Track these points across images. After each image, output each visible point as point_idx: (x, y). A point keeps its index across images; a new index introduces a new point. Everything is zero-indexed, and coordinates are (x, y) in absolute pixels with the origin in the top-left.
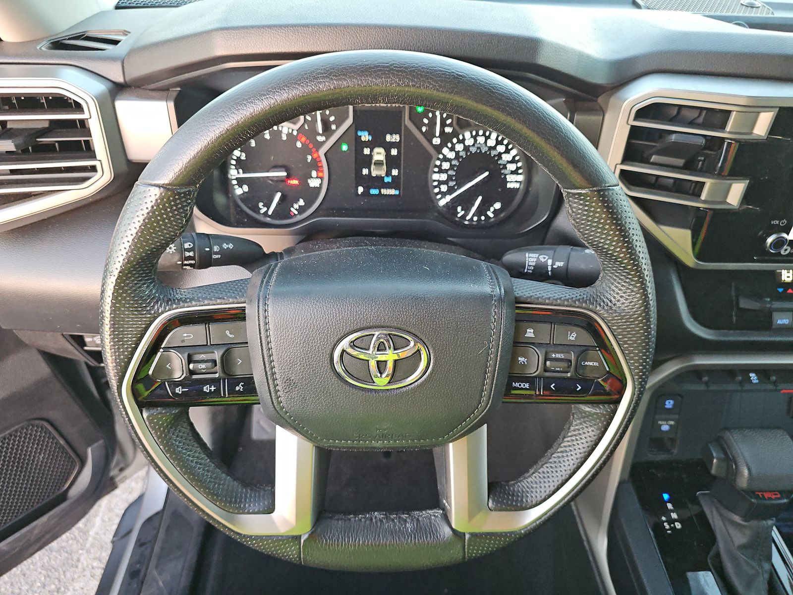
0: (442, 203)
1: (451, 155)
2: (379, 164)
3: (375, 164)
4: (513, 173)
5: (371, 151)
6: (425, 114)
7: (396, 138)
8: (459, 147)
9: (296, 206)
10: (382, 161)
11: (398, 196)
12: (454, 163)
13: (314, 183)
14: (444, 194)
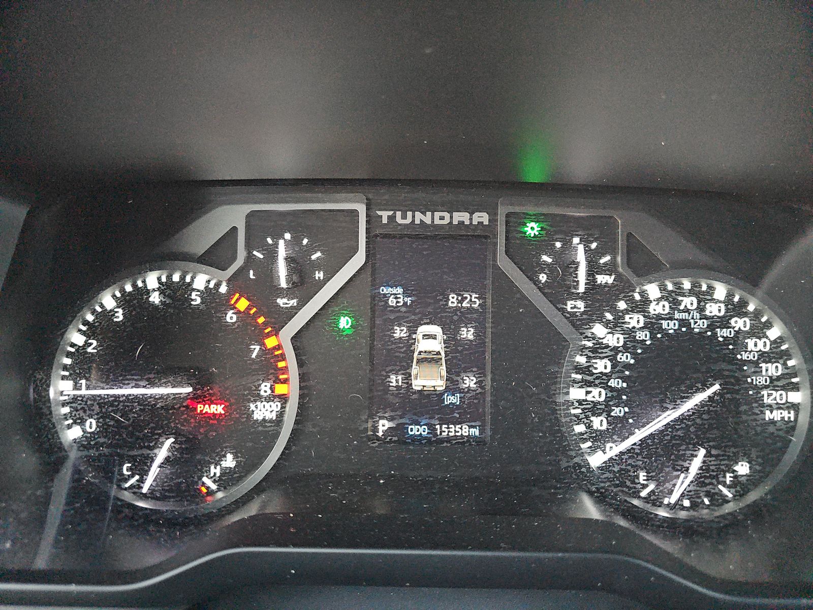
0: (596, 460)
1: (615, 340)
2: (430, 359)
3: (419, 361)
4: (774, 383)
5: (412, 331)
6: (543, 243)
7: (473, 300)
8: (635, 320)
9: (215, 471)
10: (438, 353)
11: (479, 441)
12: (622, 358)
13: (263, 411)
14: (599, 439)
